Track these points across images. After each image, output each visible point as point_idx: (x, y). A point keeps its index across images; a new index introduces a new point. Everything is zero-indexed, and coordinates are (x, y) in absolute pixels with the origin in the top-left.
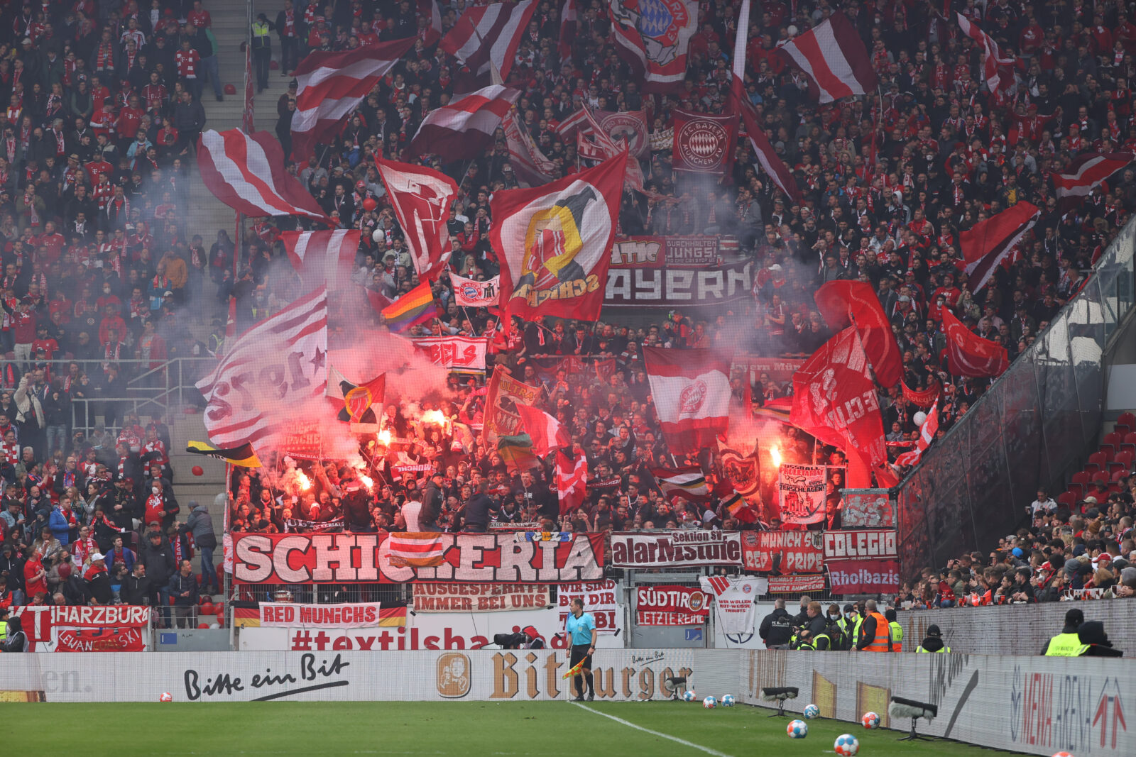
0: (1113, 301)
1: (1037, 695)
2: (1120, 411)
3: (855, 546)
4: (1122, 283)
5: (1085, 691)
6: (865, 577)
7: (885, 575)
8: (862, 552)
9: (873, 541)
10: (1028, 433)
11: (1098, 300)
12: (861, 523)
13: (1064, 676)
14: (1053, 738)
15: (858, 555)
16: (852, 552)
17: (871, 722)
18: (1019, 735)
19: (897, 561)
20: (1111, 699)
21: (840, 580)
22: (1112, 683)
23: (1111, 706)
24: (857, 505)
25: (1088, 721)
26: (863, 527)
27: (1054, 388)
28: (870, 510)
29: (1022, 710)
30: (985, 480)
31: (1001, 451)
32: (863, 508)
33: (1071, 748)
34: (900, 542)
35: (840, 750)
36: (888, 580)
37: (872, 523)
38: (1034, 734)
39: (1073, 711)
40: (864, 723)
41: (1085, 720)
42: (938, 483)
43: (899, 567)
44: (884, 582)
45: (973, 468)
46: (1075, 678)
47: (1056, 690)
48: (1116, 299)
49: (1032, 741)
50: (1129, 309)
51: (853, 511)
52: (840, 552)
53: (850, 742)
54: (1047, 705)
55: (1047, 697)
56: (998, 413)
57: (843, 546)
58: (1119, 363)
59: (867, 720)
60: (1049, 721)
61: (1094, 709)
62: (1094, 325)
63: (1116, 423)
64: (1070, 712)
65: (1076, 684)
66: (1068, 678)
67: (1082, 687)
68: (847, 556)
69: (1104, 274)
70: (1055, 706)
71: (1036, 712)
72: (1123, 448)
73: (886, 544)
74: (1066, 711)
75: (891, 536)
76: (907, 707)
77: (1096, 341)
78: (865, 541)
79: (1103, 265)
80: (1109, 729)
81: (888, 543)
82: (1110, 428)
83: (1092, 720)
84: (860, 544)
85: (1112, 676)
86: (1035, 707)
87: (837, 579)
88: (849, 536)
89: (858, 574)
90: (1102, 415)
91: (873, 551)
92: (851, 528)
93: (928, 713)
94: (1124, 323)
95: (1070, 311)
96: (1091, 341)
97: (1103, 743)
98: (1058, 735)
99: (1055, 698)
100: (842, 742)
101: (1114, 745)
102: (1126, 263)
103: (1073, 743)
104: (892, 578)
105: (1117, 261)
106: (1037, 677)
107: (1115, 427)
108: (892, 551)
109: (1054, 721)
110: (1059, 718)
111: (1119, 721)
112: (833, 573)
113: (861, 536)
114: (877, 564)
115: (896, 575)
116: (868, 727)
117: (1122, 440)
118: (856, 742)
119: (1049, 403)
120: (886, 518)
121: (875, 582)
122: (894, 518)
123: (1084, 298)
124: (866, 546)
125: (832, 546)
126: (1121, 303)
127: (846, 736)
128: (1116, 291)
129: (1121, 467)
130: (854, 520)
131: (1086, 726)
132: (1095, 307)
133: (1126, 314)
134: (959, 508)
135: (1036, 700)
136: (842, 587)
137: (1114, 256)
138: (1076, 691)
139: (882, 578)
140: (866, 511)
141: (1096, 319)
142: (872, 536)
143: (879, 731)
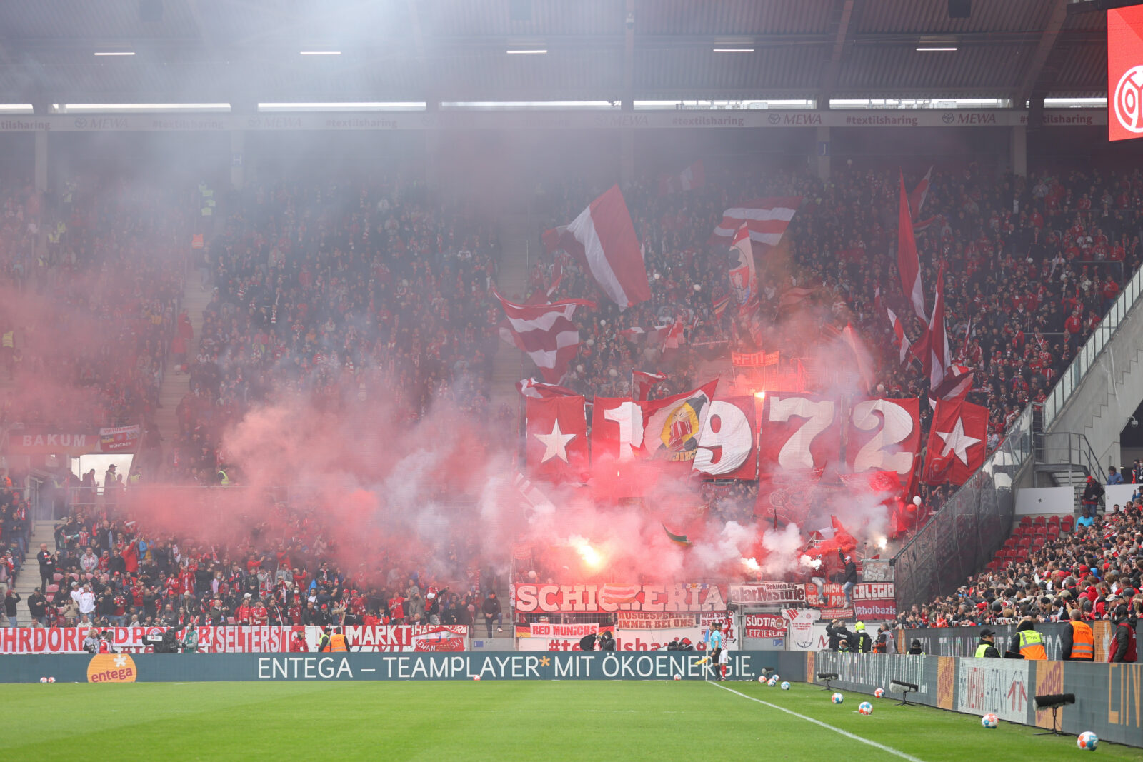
0: (1018, 452)
1: (975, 681)
2: (1023, 515)
3: (870, 592)
4: (1023, 442)
5: (1003, 679)
6: (877, 610)
7: (888, 609)
8: (874, 596)
9: (881, 590)
10: (970, 527)
11: (1009, 451)
12: (874, 579)
13: (991, 670)
14: (984, 705)
15: (872, 597)
16: (868, 596)
17: (880, 694)
18: (965, 703)
19: (895, 601)
20: (1018, 683)
21: (862, 611)
22: (1018, 673)
23: (1018, 687)
24: (872, 569)
25: (1005, 695)
26: (875, 582)
27: (985, 502)
28: (879, 571)
29: (967, 688)
30: (945, 555)
31: (954, 538)
32: (875, 570)
33: (995, 711)
34: (896, 590)
35: (862, 711)
36: (889, 611)
37: (880, 579)
38: (974, 702)
39: (996, 690)
40: (876, 695)
41: (1003, 695)
42: (918, 556)
43: (896, 604)
44: (887, 613)
45: (938, 547)
46: (997, 671)
47: (986, 678)
48: (1019, 451)
49: (973, 707)
50: (1028, 457)
51: (869, 572)
52: (862, 596)
53: (868, 707)
54: (981, 686)
55: (981, 681)
56: (952, 516)
57: (863, 592)
58: (1023, 488)
59: (877, 693)
60: (982, 695)
61: (1008, 689)
62: (1007, 466)
63: (1020, 522)
64: (994, 690)
65: (998, 674)
66: (993, 670)
67: (1001, 676)
68: (866, 598)
69: (1013, 437)
70: (986, 686)
71: (974, 690)
72: (1025, 536)
73: (888, 591)
74: (992, 690)
75: (891, 586)
76: (900, 686)
77: (1009, 475)
78: (876, 589)
79: (1012, 432)
80: (1017, 701)
81: (889, 591)
82: (1017, 525)
83: (1007, 695)
84: (873, 591)
85: (1018, 670)
86: (974, 687)
87: (860, 611)
88: (867, 587)
89: (872, 608)
90: (1011, 518)
91: (881, 595)
92: (868, 582)
93: (913, 689)
94: (1025, 465)
95: (994, 457)
96: (1005, 475)
97: (1013, 708)
98: (987, 703)
99: (986, 681)
100: (863, 707)
101: (1020, 710)
102: (1026, 430)
103: (996, 708)
104: (891, 611)
105: (1021, 429)
106: (975, 669)
107: (1020, 525)
108: (892, 595)
109: (985, 695)
110: (988, 693)
111: (1023, 696)
112: (858, 608)
113: (874, 586)
114: (883, 603)
115: (894, 609)
116: (878, 697)
117: (1024, 532)
118: (871, 706)
119: (982, 511)
120: (888, 576)
121: (882, 613)
122: (893, 576)
123: (1001, 450)
124: (876, 593)
125: (857, 593)
126: (1023, 453)
127: (865, 703)
128: (1020, 446)
129: (1023, 547)
130: (870, 577)
131: (1004, 699)
132: (1007, 455)
133: (1026, 460)
134: (930, 571)
135: (975, 683)
136: (863, 615)
137: (1019, 427)
138: (998, 677)
139: (886, 610)
140: (877, 572)
141: (1009, 462)
142: (880, 586)
143: (885, 699)
